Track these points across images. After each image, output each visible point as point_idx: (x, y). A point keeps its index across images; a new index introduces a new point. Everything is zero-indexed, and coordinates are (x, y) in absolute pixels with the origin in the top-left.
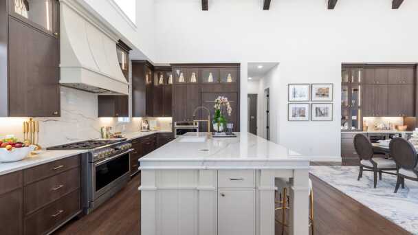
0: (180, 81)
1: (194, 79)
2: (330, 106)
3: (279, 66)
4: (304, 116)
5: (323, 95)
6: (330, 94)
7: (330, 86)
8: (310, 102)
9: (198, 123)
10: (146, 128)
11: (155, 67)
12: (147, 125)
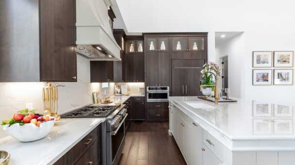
0: (151, 49)
1: (163, 47)
2: (290, 72)
3: (243, 35)
4: (267, 81)
5: (285, 61)
6: (291, 60)
7: (291, 54)
8: (273, 68)
9: (168, 88)
10: (119, 92)
11: (128, 36)
12: (120, 90)
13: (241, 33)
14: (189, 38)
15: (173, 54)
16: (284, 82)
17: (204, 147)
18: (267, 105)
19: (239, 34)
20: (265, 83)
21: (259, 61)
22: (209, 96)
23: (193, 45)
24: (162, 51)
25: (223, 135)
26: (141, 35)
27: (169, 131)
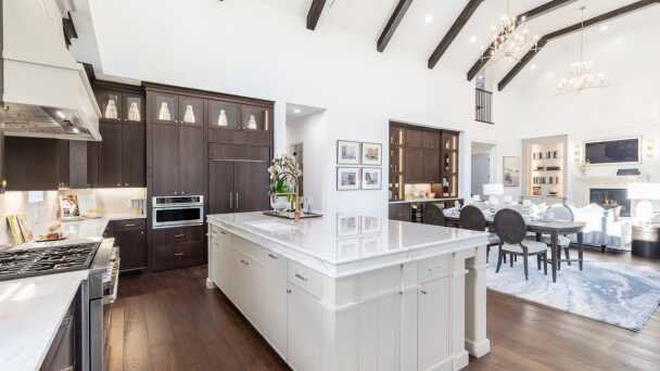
0: (161, 118)
2: (379, 172)
4: (354, 184)
5: (373, 157)
6: (379, 156)
7: (379, 147)
8: (361, 166)
9: (201, 198)
10: (71, 212)
11: (101, 81)
12: (74, 206)
13: (324, 110)
14: (244, 106)
15: (211, 131)
16: (371, 186)
17: (291, 288)
18: (353, 219)
19: (320, 111)
20: (352, 187)
21: (344, 155)
22: (281, 210)
23: (249, 119)
24: (188, 125)
25: (322, 261)
26: (139, 84)
27: (208, 280)
